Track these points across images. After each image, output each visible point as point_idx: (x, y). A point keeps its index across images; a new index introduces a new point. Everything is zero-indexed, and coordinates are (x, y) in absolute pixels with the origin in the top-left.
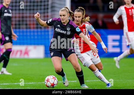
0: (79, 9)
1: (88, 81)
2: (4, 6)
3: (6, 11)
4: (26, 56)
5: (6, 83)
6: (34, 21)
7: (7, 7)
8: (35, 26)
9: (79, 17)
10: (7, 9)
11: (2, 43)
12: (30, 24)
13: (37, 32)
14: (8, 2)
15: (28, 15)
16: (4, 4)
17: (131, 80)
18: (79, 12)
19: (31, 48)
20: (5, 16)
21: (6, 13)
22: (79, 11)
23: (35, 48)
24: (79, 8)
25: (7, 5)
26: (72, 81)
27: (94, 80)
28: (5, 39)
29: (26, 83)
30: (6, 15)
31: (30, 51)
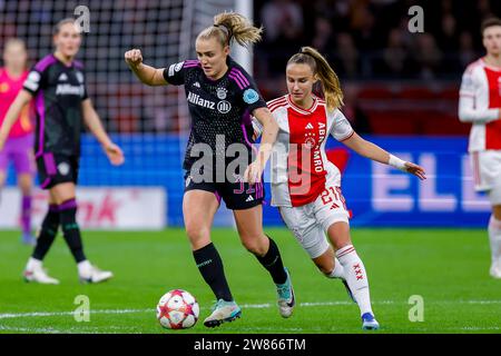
0: (301, 55)
1: (307, 304)
2: (58, 62)
3: (63, 77)
4: (106, 224)
5: (42, 312)
6: (131, 108)
7: (68, 64)
8: (136, 125)
9: (301, 80)
10: (69, 71)
11: (45, 184)
12: (119, 119)
13: (143, 143)
14: (70, 48)
15: (113, 88)
16: (59, 55)
17: (445, 302)
18: (301, 65)
19: (121, 195)
20: (60, 95)
21: (63, 83)
22: (301, 61)
23: (135, 197)
24: (303, 49)
25: (68, 57)
26: (255, 306)
27: (328, 300)
28: (58, 171)
29: (107, 312)
30: (63, 90)
31: (118, 204)
